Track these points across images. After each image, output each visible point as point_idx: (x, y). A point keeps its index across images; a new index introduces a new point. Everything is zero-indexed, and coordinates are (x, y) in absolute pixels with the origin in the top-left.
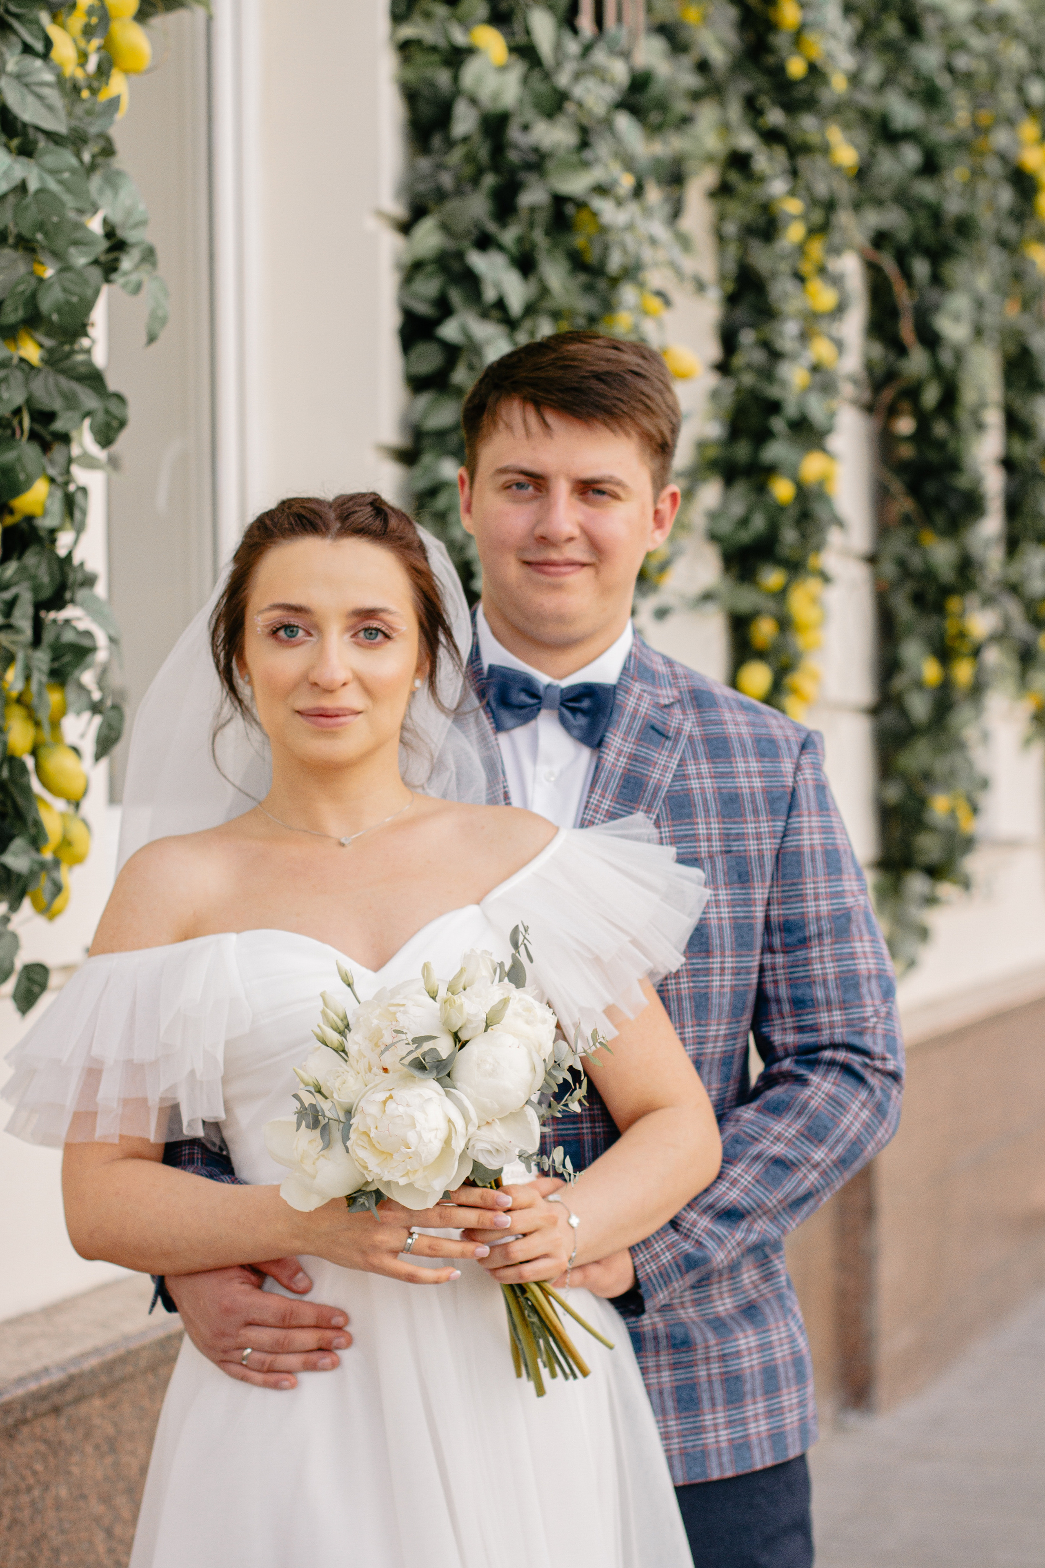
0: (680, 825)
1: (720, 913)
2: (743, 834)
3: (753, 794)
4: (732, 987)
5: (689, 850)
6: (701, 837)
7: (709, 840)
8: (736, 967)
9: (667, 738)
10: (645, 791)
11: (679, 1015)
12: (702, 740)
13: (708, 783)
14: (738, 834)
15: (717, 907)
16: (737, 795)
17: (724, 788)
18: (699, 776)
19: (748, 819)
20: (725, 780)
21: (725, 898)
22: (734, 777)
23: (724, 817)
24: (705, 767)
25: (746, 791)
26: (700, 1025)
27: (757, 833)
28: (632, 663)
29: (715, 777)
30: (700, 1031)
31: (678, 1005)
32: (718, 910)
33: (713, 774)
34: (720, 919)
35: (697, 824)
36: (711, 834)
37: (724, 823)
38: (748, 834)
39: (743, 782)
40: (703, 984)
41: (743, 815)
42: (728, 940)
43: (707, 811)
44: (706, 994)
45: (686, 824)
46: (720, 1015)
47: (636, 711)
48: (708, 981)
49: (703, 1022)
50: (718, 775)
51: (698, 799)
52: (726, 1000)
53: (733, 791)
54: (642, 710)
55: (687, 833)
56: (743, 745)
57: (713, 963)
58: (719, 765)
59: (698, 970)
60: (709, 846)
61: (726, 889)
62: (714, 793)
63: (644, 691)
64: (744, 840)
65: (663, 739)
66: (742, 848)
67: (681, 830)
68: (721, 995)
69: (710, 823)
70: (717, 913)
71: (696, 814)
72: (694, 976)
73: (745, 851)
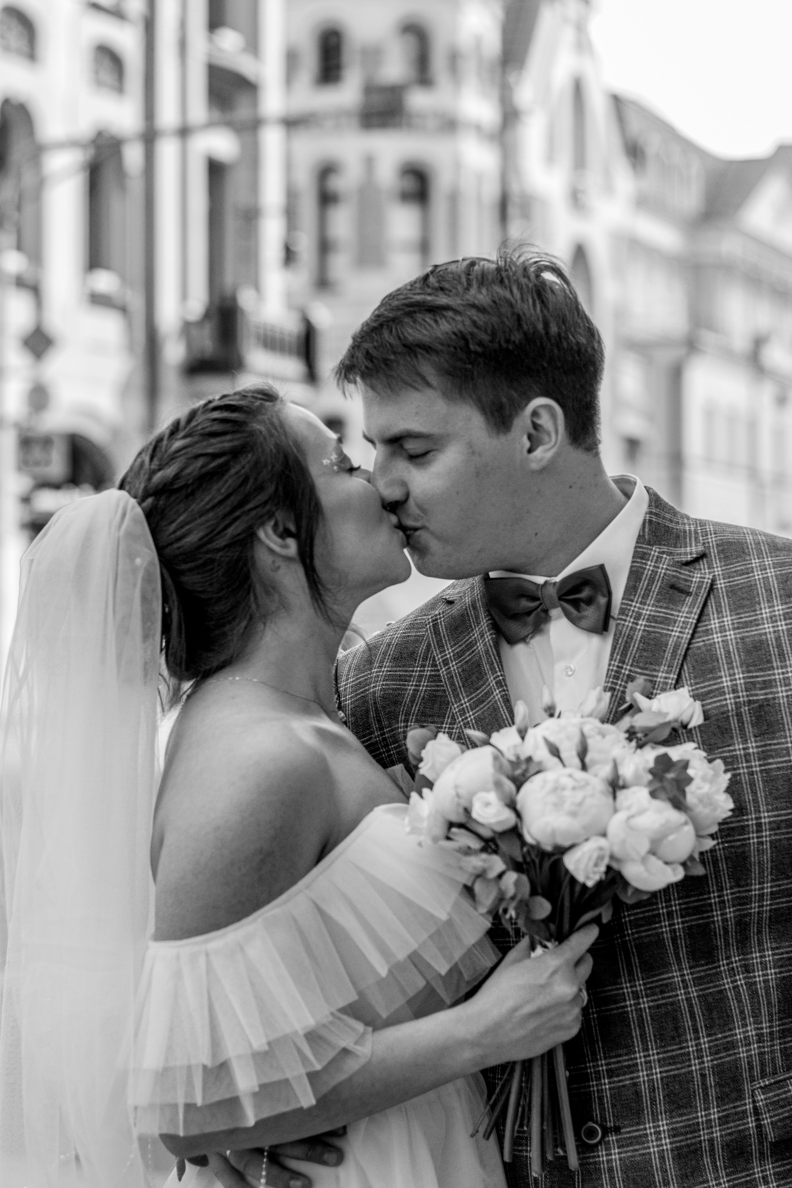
0: (703, 682)
1: (751, 767)
2: (770, 681)
3: (778, 639)
4: (771, 842)
5: (714, 705)
6: (726, 690)
7: (734, 691)
8: (774, 822)
9: (689, 594)
10: (665, 651)
11: (716, 878)
12: (727, 592)
13: (731, 635)
14: (764, 682)
15: (747, 761)
16: (761, 642)
17: (747, 637)
18: (722, 629)
19: (775, 664)
20: (748, 629)
21: (755, 750)
22: (758, 625)
23: (748, 666)
24: (728, 620)
25: (771, 637)
26: (739, 886)
27: (784, 679)
28: (647, 530)
29: (738, 628)
30: (739, 892)
31: (714, 867)
32: (748, 764)
33: (736, 625)
34: (751, 774)
35: (721, 677)
36: (736, 685)
37: (749, 672)
38: (775, 680)
39: (768, 628)
40: (739, 843)
41: (769, 661)
42: (761, 795)
43: (730, 663)
44: (744, 852)
45: (709, 680)
46: (761, 872)
47: (654, 573)
48: (744, 839)
49: (743, 883)
50: (741, 625)
51: (720, 652)
52: (767, 857)
53: (757, 638)
54: (661, 571)
55: (710, 688)
56: (769, 591)
57: (747, 820)
58: (743, 616)
59: (733, 829)
60: (735, 698)
61: (756, 742)
62: (737, 643)
63: (663, 553)
64: (771, 687)
65: (684, 596)
66: (770, 696)
67: (704, 687)
68: (760, 852)
69: (734, 674)
70: (747, 767)
71: (719, 668)
72: (729, 835)
73: (774, 699)
